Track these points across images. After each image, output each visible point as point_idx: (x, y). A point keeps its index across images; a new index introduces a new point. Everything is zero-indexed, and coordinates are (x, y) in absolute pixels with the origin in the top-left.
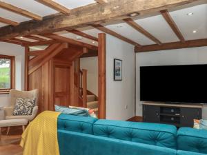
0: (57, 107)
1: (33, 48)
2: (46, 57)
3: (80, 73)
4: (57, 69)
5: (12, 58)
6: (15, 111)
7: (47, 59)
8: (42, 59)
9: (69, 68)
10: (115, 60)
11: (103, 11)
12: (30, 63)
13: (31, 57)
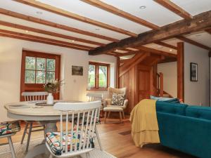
0: (152, 97)
1: (122, 58)
2: (132, 64)
3: (158, 76)
4: (141, 73)
5: (108, 66)
6: (113, 102)
7: (133, 65)
8: (130, 65)
9: (149, 71)
10: (191, 64)
11: (189, 25)
12: (121, 69)
13: (121, 64)
